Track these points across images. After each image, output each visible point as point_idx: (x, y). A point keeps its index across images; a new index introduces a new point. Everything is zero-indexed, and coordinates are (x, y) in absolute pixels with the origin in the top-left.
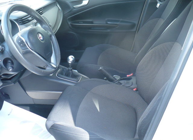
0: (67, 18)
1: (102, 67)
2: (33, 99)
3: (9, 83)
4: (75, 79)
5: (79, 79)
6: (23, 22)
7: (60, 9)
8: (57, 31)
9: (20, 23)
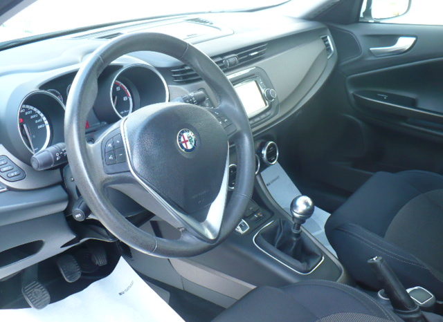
0: (347, 76)
1: (380, 258)
2: (182, 279)
3: (100, 234)
4: (299, 264)
5: (312, 265)
6: (184, 77)
7: (332, 49)
8: (293, 112)
9: (176, 78)
